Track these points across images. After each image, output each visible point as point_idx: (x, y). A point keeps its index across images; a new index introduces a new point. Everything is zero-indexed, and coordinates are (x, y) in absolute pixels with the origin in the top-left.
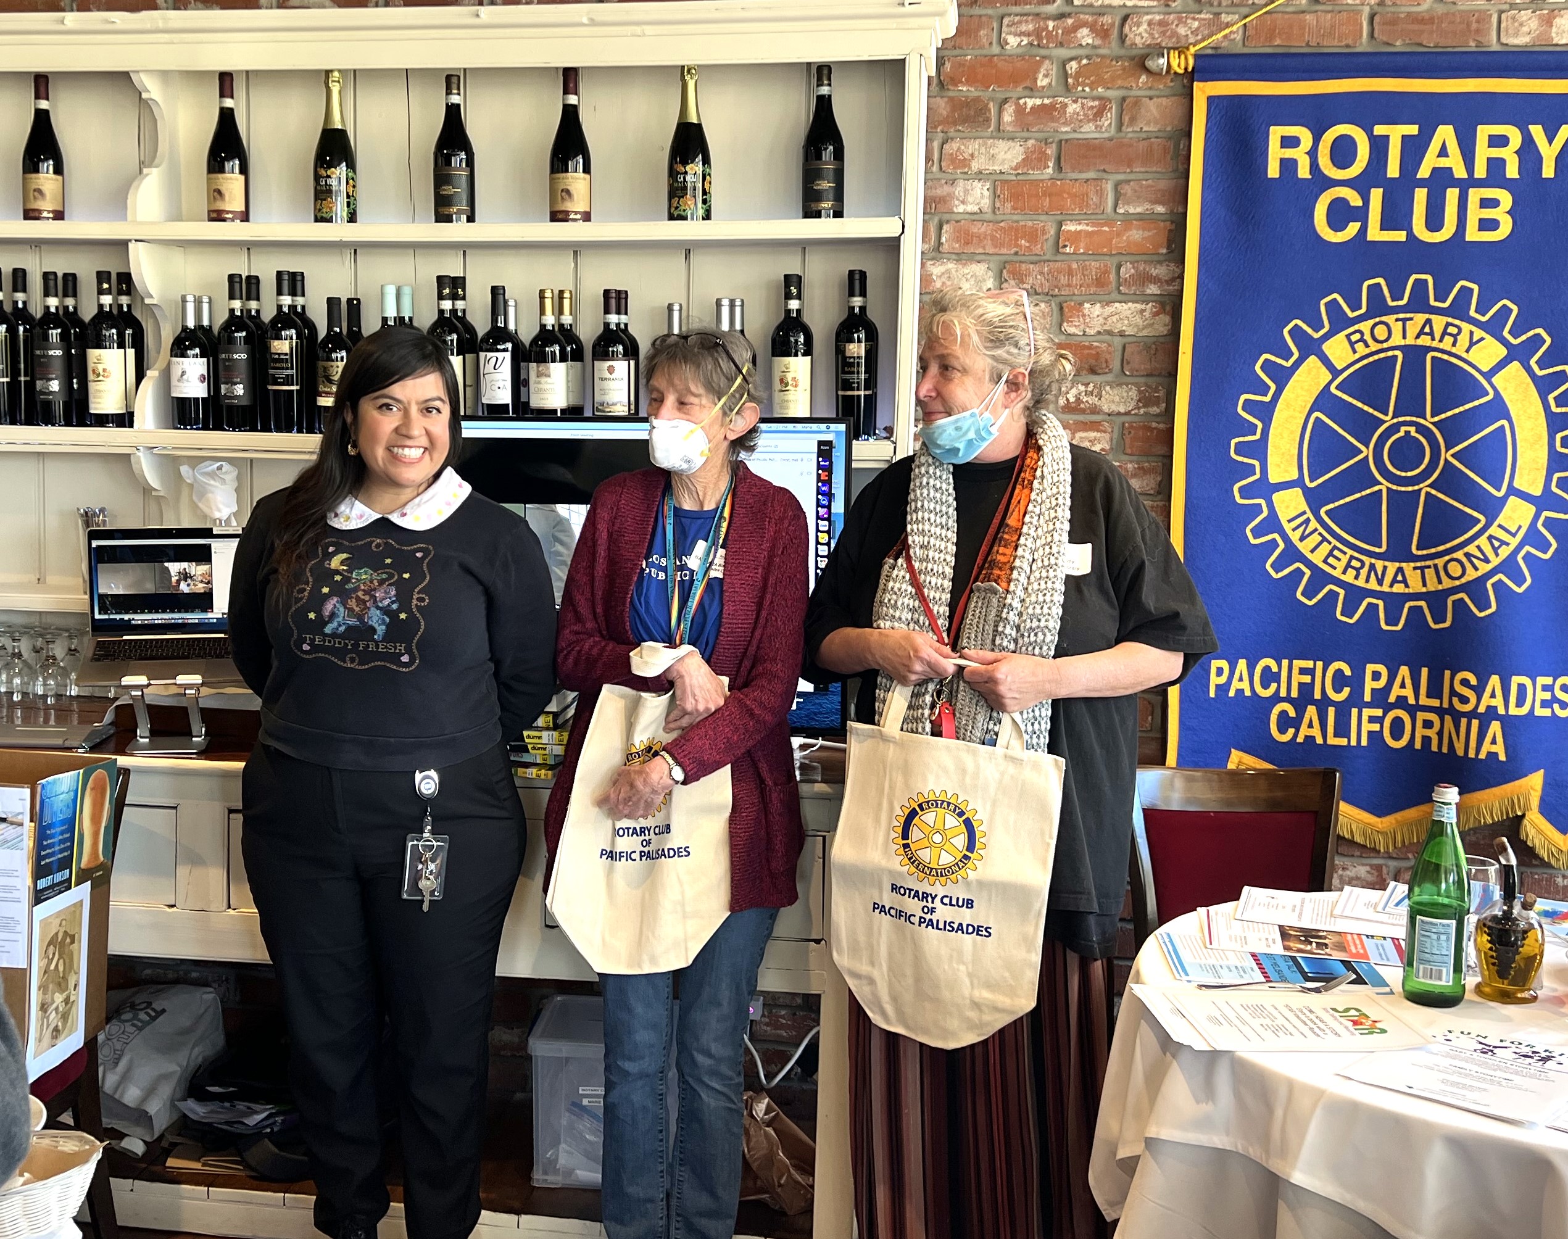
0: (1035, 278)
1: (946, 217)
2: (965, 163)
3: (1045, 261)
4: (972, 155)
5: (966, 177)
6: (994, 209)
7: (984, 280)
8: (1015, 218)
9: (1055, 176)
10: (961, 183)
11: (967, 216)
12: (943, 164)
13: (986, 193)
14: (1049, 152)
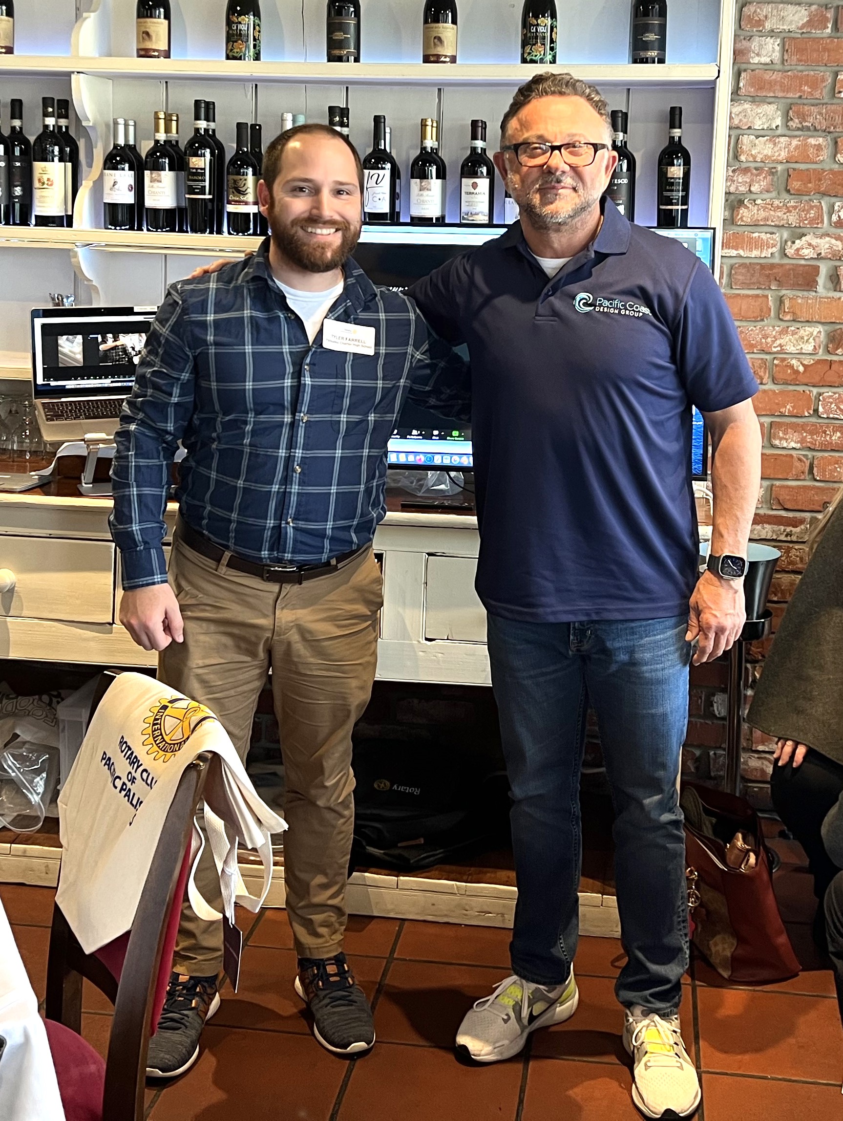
0: (815, 118)
1: (744, 66)
2: (760, 23)
3: (823, 104)
4: (766, 17)
5: (760, 34)
6: (783, 61)
7: (774, 119)
8: (799, 68)
9: (833, 34)
10: (757, 39)
11: (760, 67)
12: (742, 23)
13: (777, 48)
14: (829, 15)
